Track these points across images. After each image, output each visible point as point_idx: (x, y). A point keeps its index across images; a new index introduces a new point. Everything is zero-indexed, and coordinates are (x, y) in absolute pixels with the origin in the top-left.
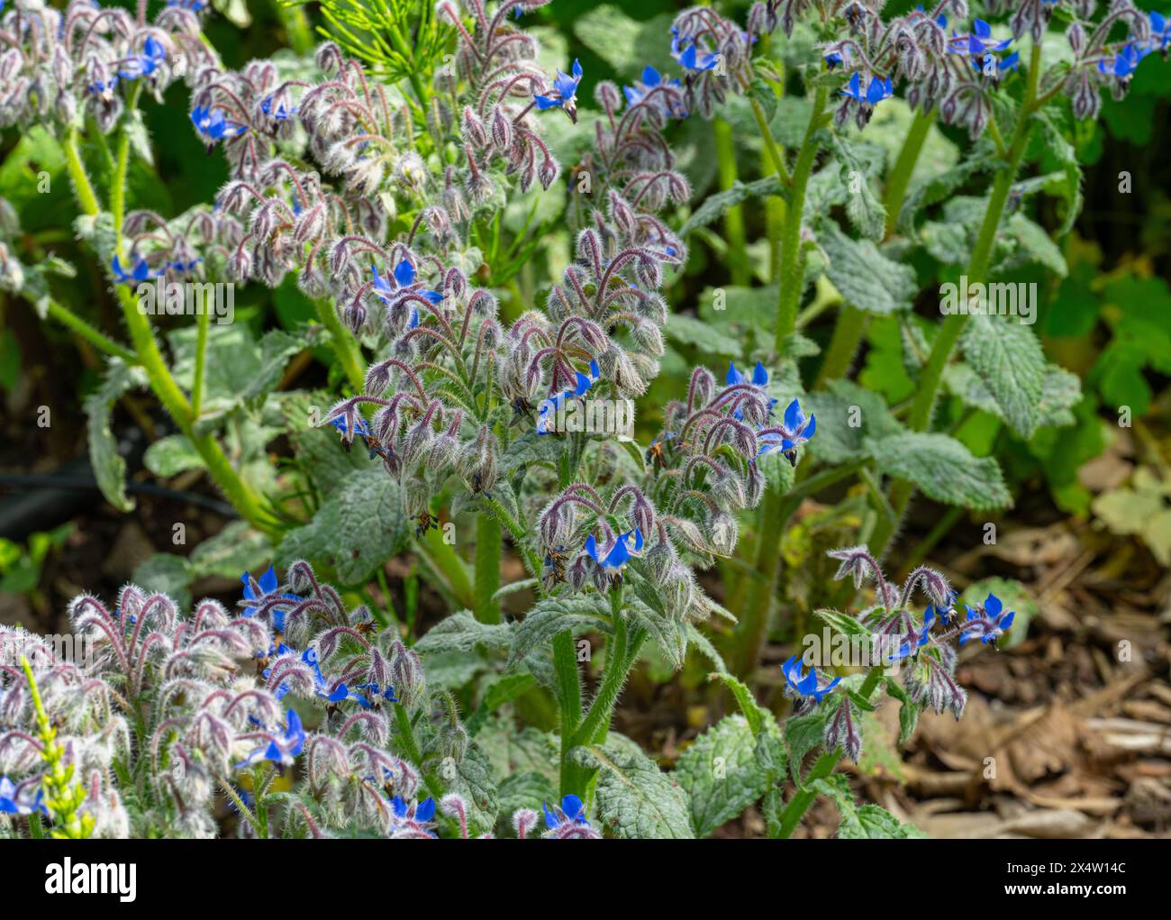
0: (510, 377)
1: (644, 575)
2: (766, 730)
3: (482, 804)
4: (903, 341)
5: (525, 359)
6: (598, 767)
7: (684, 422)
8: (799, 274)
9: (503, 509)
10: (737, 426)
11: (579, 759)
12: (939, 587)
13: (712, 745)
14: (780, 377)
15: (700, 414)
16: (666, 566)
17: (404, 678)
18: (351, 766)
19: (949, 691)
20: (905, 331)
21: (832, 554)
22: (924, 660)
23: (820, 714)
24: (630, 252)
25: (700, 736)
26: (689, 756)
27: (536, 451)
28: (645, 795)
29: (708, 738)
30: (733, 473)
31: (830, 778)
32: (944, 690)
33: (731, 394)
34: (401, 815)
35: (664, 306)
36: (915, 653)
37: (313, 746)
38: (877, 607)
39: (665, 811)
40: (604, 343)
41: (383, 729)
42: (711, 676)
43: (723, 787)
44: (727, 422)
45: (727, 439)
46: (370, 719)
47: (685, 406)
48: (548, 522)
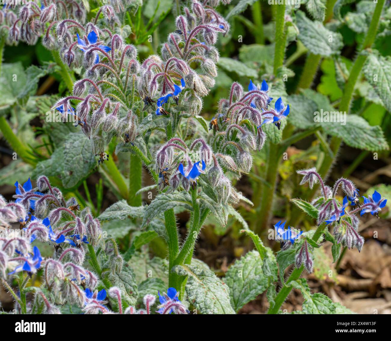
0: (143, 87)
1: (207, 182)
2: (267, 257)
3: (130, 293)
4: (336, 70)
5: (149, 78)
6: (187, 275)
7: (228, 109)
8: (284, 37)
9: (140, 151)
10: (252, 110)
11: (177, 271)
12: (350, 187)
13: (243, 265)
14: (275, 87)
15: (235, 105)
16: (218, 177)
17: (92, 232)
18: (65, 274)
19: (355, 238)
20: (337, 64)
21: (299, 172)
22: (343, 223)
23: (293, 250)
24: (201, 27)
25: (237, 261)
26: (232, 270)
27: (155, 123)
28: (209, 288)
29: (241, 262)
30: (250, 133)
31: (298, 280)
32: (353, 237)
33: (250, 95)
34: (90, 297)
35: (217, 53)
36: (338, 219)
37: (47, 265)
38: (321, 197)
39: (218, 296)
40: (187, 70)
41: (81, 256)
42: (241, 231)
43: (248, 285)
44: (247, 108)
45: (247, 116)
46: (74, 251)
47: (228, 101)
48: (160, 157)
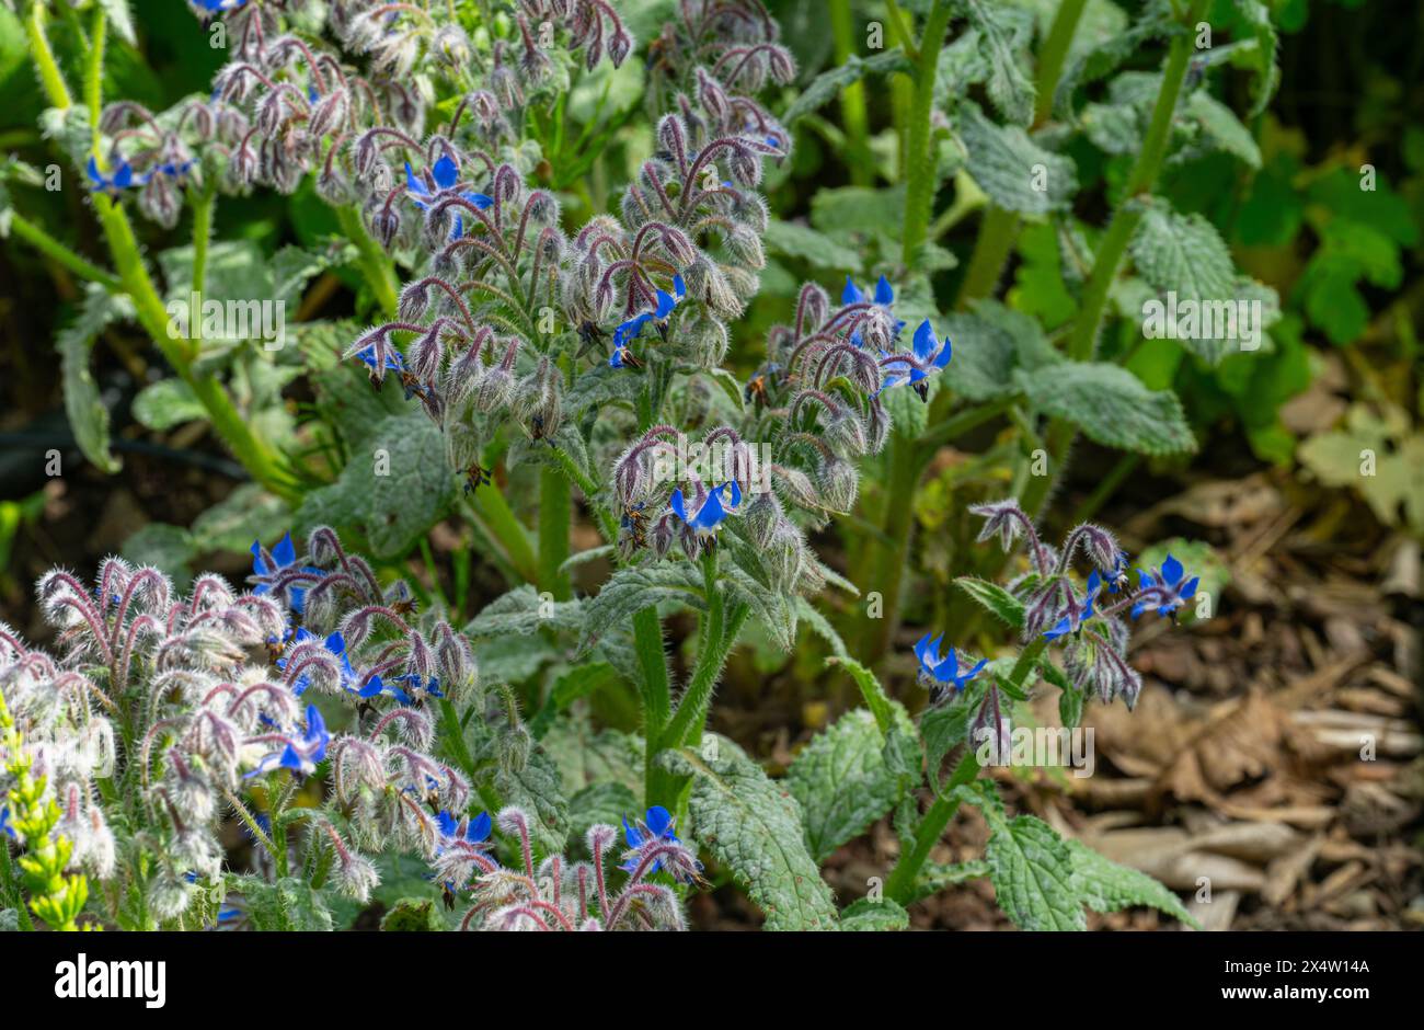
0: (576, 297)
1: (743, 536)
2: (896, 726)
3: (549, 820)
4: (1060, 249)
5: (593, 275)
6: (692, 774)
7: (791, 350)
8: (930, 169)
9: (570, 459)
10: (855, 353)
11: (668, 764)
12: (1106, 547)
13: (831, 747)
14: (909, 295)
15: (811, 340)
16: (770, 525)
17: (452, 668)
18: (387, 775)
19: (1119, 676)
20: (1063, 237)
21: (974, 509)
22: (1088, 638)
23: (961, 706)
24: (721, 143)
25: (817, 737)
26: (803, 760)
27: (609, 387)
28: (749, 807)
29: (826, 738)
30: (851, 411)
31: (975, 784)
32: (1114, 674)
33: (848, 316)
34: (450, 833)
35: (764, 208)
36: (1076, 628)
37: (341, 751)
38: (1030, 574)
39: (773, 825)
40: (690, 254)
41: (426, 729)
42: (829, 661)
43: (846, 797)
44: (843, 348)
45: (843, 369)
46: (410, 718)
47: (792, 331)
48: (625, 474)
